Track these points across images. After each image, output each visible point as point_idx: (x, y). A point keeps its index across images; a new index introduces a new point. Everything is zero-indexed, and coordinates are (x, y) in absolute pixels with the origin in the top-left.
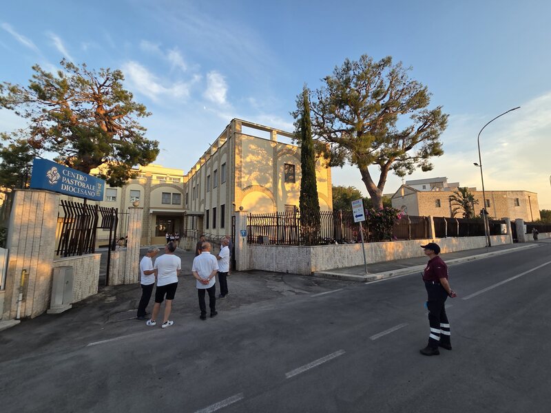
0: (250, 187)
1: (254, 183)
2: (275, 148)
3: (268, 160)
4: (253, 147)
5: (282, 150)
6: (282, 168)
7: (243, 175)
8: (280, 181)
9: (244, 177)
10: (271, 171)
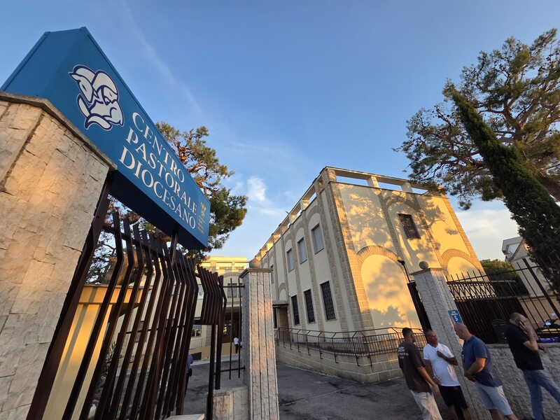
0: (365, 248)
1: (370, 243)
2: (380, 196)
3: (377, 211)
4: (355, 197)
5: (389, 198)
6: (397, 220)
7: (352, 233)
8: (401, 237)
9: (355, 236)
10: (385, 225)
